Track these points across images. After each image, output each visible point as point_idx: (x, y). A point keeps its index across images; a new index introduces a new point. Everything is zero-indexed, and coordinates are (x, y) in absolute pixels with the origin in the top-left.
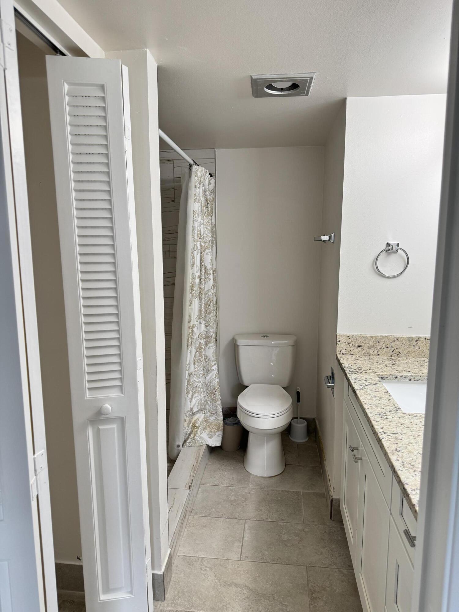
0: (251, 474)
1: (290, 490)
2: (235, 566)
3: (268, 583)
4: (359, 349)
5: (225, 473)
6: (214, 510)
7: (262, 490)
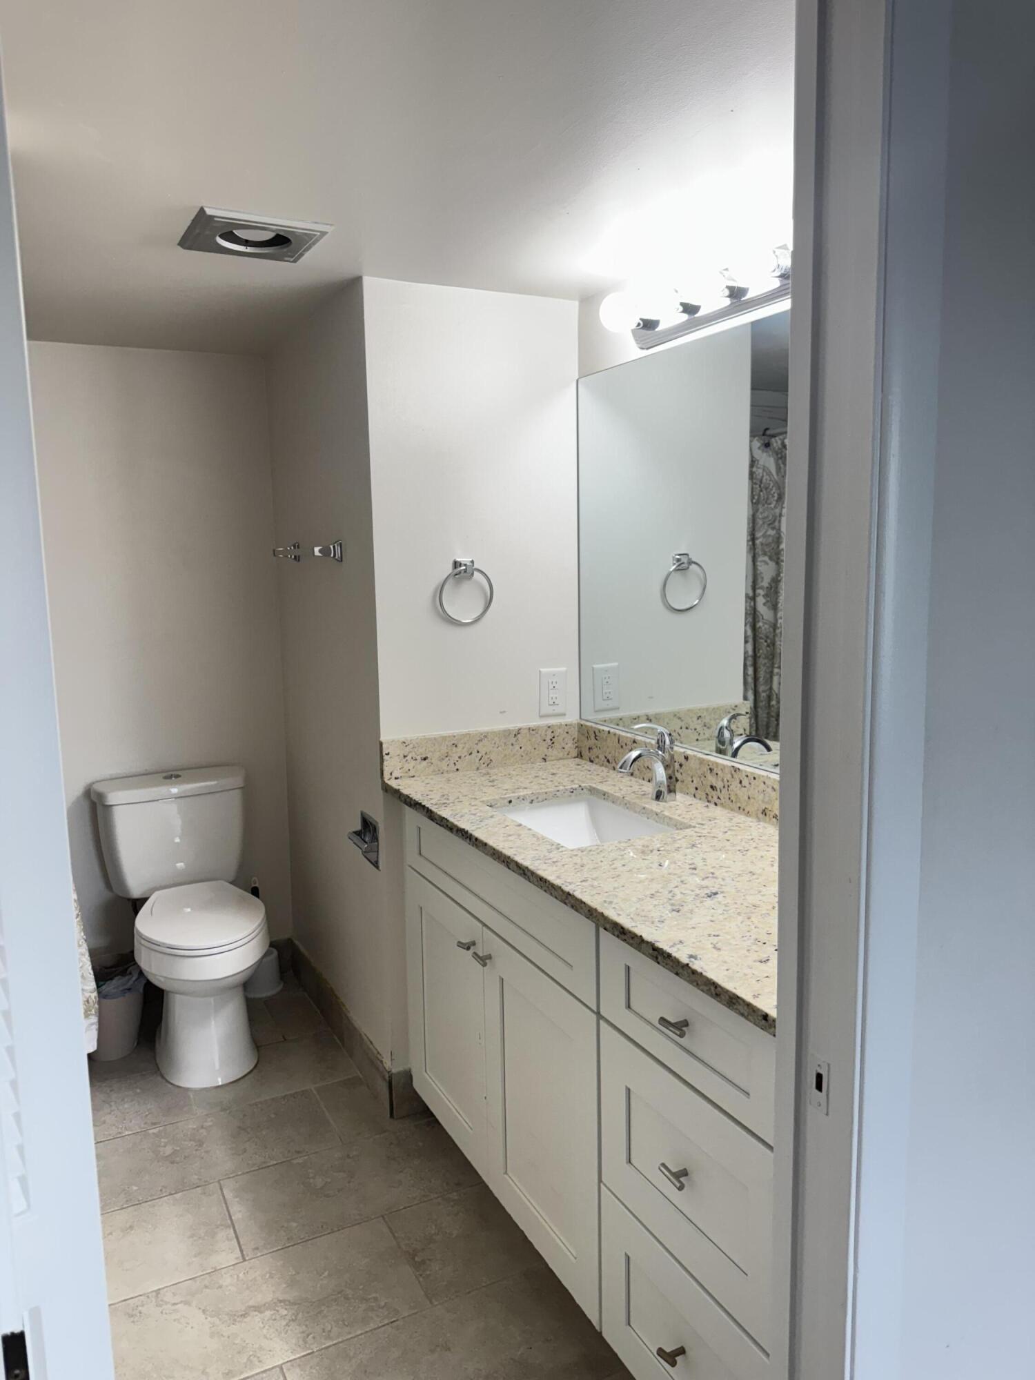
0: (187, 1089)
1: (288, 1093)
2: (238, 1276)
3: (322, 1277)
4: (424, 763)
5: (126, 1106)
6: (135, 1188)
7: (228, 1112)
